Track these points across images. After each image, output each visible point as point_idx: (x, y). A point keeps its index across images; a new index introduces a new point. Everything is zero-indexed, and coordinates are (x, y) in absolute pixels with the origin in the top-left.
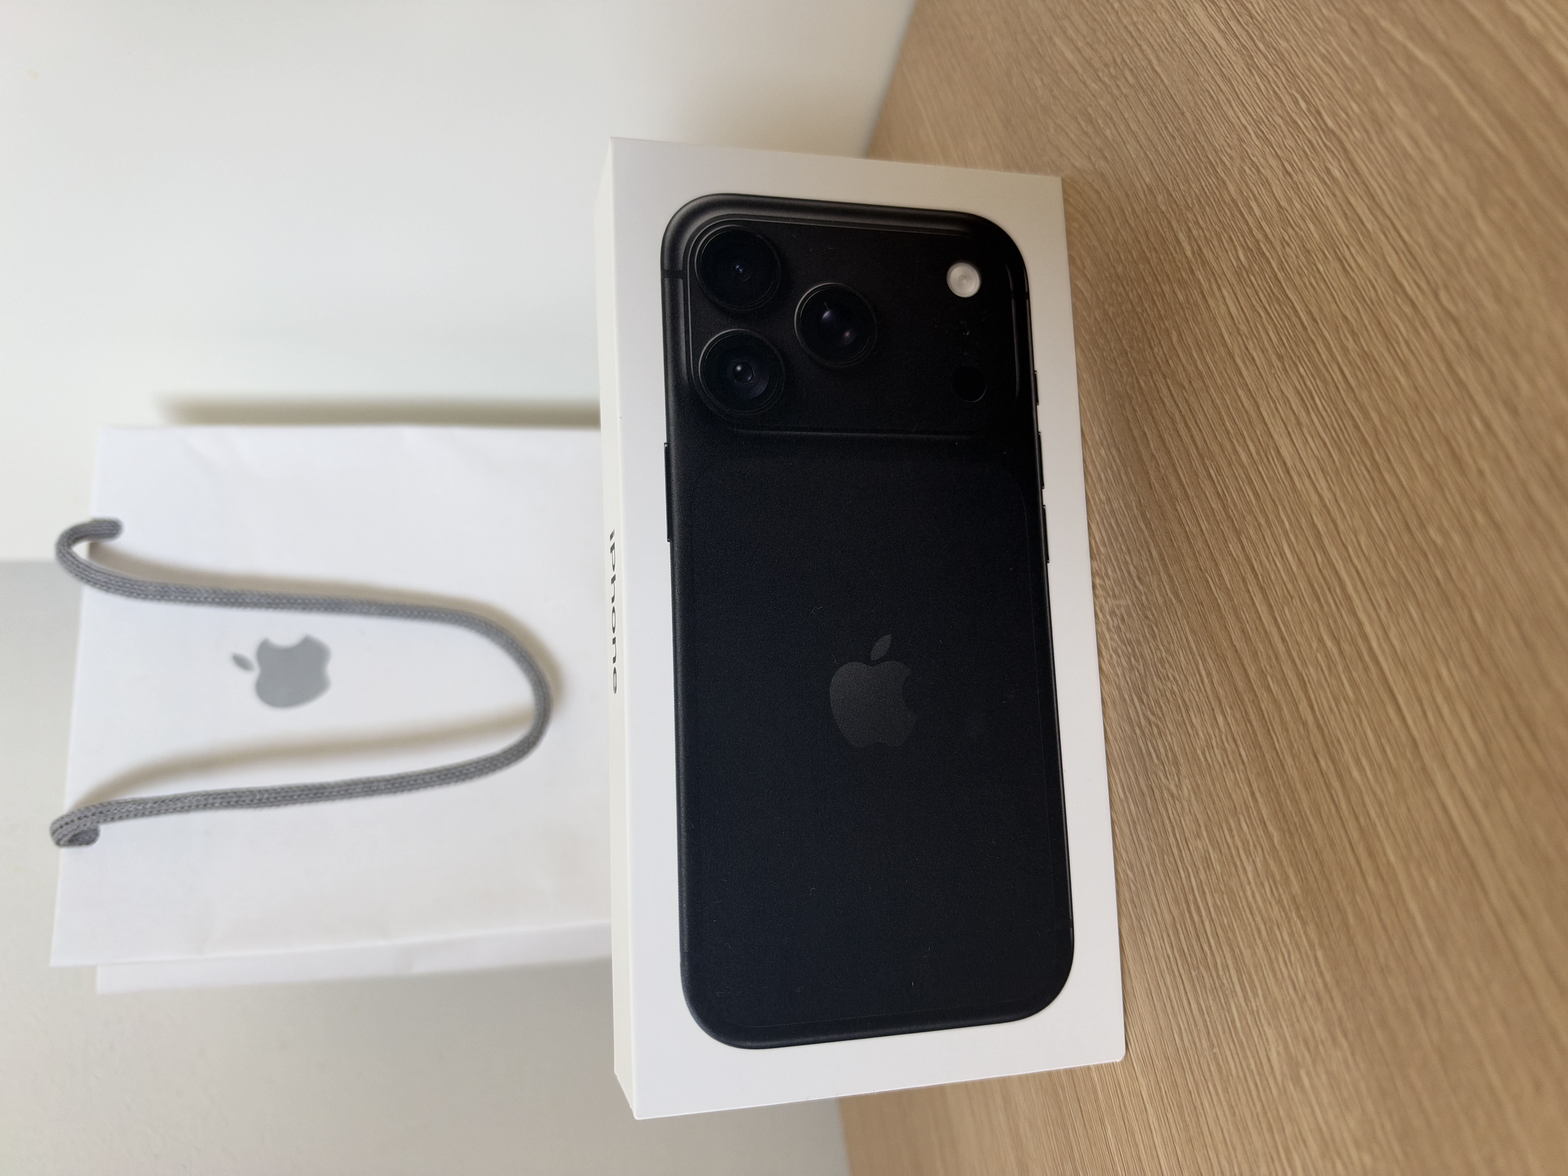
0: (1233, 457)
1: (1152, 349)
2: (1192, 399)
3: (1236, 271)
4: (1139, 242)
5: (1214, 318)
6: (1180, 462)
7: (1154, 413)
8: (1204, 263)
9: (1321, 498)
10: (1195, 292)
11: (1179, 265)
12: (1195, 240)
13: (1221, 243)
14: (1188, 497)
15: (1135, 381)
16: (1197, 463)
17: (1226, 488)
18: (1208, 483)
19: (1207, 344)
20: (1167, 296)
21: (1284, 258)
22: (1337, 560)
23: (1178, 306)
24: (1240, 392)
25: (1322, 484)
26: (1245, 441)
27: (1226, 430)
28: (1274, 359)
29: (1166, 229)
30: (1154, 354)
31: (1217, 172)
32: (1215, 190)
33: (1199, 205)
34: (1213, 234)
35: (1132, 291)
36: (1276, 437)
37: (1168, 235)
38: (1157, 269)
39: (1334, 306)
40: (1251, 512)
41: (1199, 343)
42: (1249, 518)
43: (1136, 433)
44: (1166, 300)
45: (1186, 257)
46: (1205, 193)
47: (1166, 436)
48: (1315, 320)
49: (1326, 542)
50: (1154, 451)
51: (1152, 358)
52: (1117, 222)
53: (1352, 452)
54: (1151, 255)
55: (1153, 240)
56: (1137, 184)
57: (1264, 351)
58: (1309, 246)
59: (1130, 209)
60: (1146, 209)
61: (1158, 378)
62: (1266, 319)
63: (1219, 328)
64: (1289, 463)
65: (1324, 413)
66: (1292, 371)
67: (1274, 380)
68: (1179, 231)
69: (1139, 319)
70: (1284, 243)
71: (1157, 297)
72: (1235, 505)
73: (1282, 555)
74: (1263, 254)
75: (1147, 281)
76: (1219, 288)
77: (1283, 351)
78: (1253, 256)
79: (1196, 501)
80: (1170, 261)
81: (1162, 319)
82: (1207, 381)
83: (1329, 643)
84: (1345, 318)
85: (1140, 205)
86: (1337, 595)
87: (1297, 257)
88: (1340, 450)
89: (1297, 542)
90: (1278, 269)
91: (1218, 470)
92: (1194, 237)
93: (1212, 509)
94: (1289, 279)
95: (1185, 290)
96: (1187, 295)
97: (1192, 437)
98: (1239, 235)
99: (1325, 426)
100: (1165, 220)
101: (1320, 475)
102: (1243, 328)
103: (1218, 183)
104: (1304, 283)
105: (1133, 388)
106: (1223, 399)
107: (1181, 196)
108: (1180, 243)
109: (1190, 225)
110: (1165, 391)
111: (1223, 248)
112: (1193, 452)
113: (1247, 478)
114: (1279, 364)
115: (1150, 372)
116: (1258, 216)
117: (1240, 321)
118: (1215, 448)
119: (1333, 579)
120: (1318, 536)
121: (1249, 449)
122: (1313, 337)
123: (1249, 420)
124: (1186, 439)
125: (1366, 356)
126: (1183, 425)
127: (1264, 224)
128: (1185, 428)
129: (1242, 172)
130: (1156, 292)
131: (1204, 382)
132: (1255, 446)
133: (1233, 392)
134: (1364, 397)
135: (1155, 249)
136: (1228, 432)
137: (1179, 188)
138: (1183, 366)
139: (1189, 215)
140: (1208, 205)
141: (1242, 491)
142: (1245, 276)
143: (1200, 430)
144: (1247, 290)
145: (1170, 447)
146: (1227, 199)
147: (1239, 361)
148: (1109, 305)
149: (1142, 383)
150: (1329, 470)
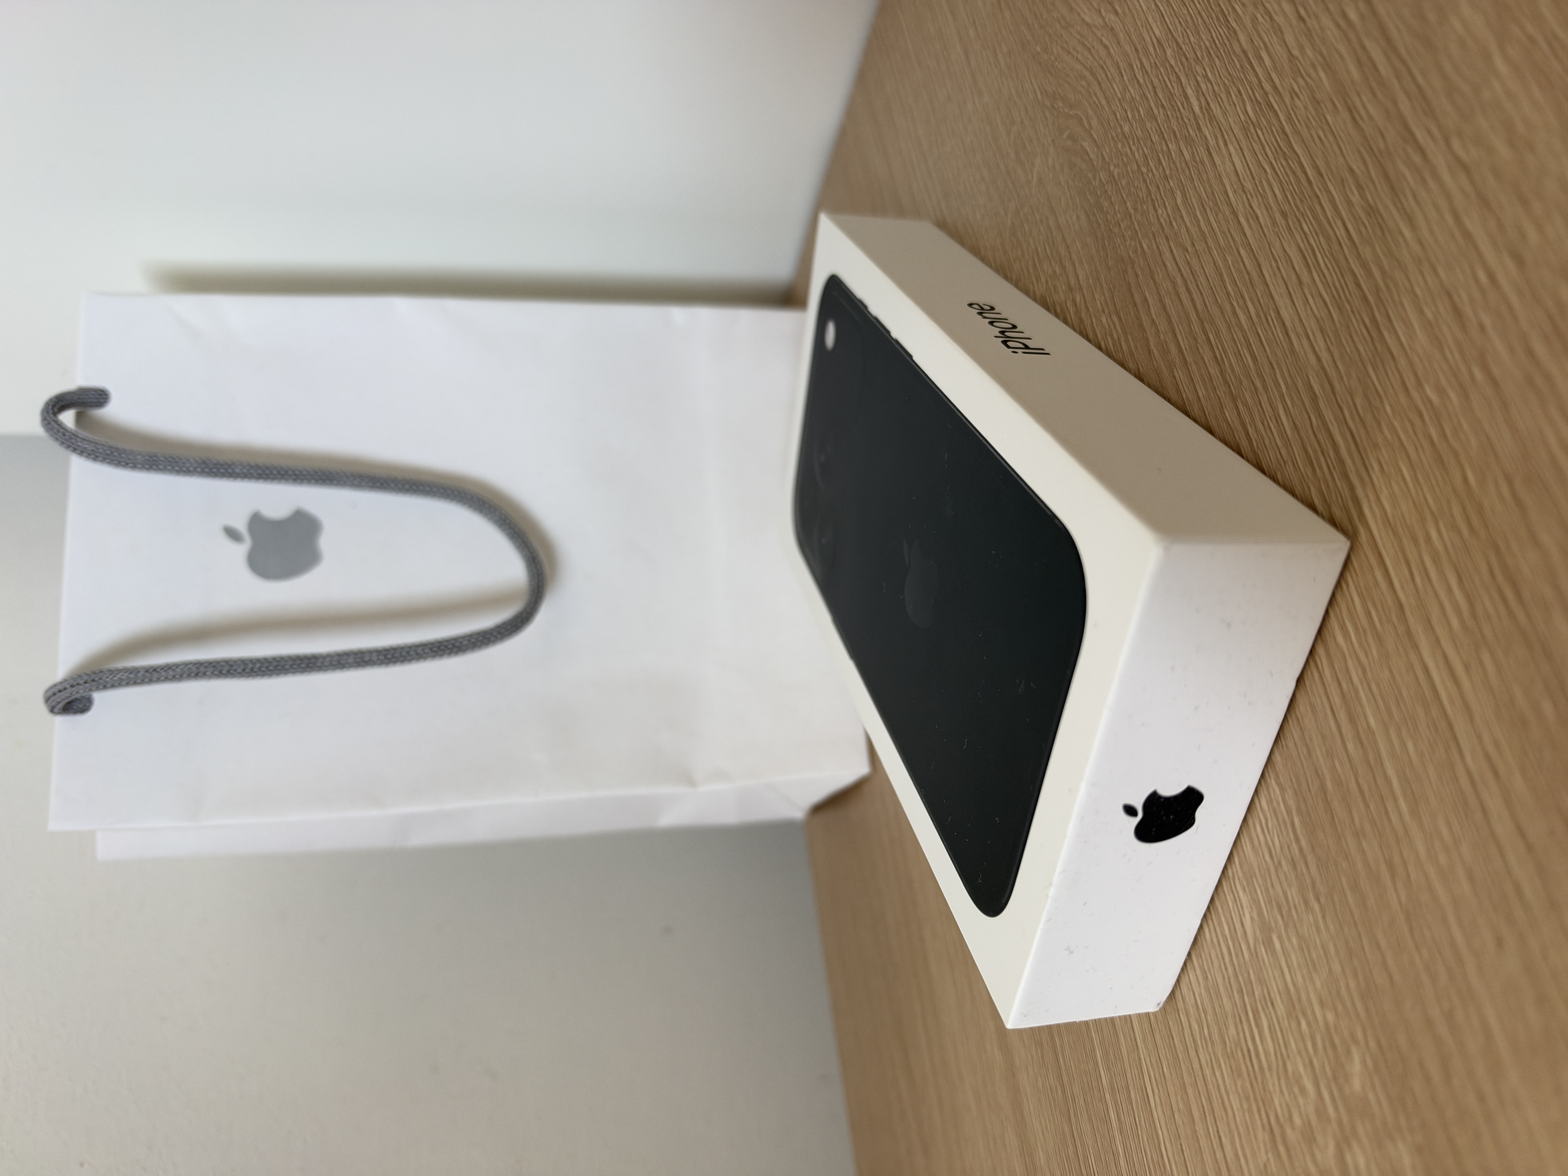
0: (1233, 320)
1: (1156, 211)
2: (1194, 262)
3: (1244, 126)
4: (1147, 99)
5: (1220, 176)
6: (1180, 326)
7: (1156, 277)
8: (1212, 118)
9: (1319, 359)
10: (1202, 149)
11: (1186, 121)
12: (1204, 95)
13: (1229, 96)
14: (1186, 362)
15: (1138, 245)
16: (1197, 328)
17: (1224, 352)
18: (1206, 348)
19: (1211, 203)
20: (1173, 154)
21: (1293, 110)
22: (1332, 424)
23: (1183, 164)
24: (1242, 252)
25: (1320, 345)
26: (1245, 303)
27: (1227, 292)
28: (1278, 217)
29: (1175, 85)
30: (1157, 215)
31: (1228, 21)
32: (1226, 41)
33: (1209, 58)
34: (1221, 87)
35: (1138, 151)
36: (1276, 297)
37: (1176, 90)
38: (1164, 126)
39: (1341, 159)
40: (1248, 376)
41: (1204, 202)
42: (1245, 382)
43: (1137, 298)
44: (1172, 158)
45: (1194, 113)
46: (1216, 45)
47: (1167, 301)
48: (1321, 174)
49: (1322, 404)
50: (1154, 317)
51: (1156, 221)
52: (1125, 78)
53: (1352, 311)
54: (1159, 112)
55: (1161, 96)
56: (1147, 38)
57: (1268, 208)
58: (1318, 97)
59: (1139, 64)
60: (1155, 63)
61: (1161, 241)
62: (1272, 176)
63: (1224, 186)
64: (1288, 324)
65: (1325, 271)
66: (1296, 229)
67: (1278, 239)
68: (1187, 85)
69: (1145, 181)
70: (1293, 94)
71: (1163, 156)
72: (1233, 370)
73: (1277, 418)
74: (1271, 107)
75: (1154, 139)
76: (1226, 144)
77: (1286, 208)
78: (1261, 109)
79: (1194, 367)
80: (1177, 117)
81: (1167, 179)
82: (1210, 241)
84: (1351, 170)
85: (1149, 59)
86: (1330, 458)
87: (1305, 108)
88: (1340, 309)
89: (1293, 405)
90: (1286, 122)
91: (1218, 335)
92: (1202, 92)
93: (1210, 374)
94: (1297, 132)
95: (1192, 148)
96: (1193, 153)
97: (1192, 300)
98: (1248, 87)
99: (1326, 284)
100: (1174, 74)
101: (1319, 336)
102: (1249, 186)
103: (1230, 34)
104: (1312, 136)
105: (1135, 251)
106: (1225, 259)
107: (1191, 48)
108: (1188, 98)
109: (1199, 79)
110: (1168, 254)
111: (1231, 102)
112: (1193, 317)
113: (1245, 341)
114: (1283, 222)
115: (1154, 235)
116: (1268, 67)
117: (1246, 177)
118: (1215, 311)
119: (1327, 442)
120: (1314, 398)
121: (1248, 311)
123: (1251, 282)
124: (1186, 303)
125: (1371, 210)
126: (1184, 289)
127: (1274, 76)
128: (1186, 293)
129: (1254, 20)
130: (1162, 149)
131: (1206, 243)
132: (1255, 308)
133: (1235, 252)
134: (1367, 253)
135: (1163, 106)
136: (1228, 294)
137: (1190, 40)
138: (1186, 227)
139: (1199, 69)
140: (1218, 57)
141: (1241, 355)
142: (1253, 130)
143: (1201, 294)
144: (1254, 144)
145: (1170, 312)
146: (1237, 49)
147: (1243, 220)
148: (1114, 165)
149: (1145, 247)
150: (1329, 332)
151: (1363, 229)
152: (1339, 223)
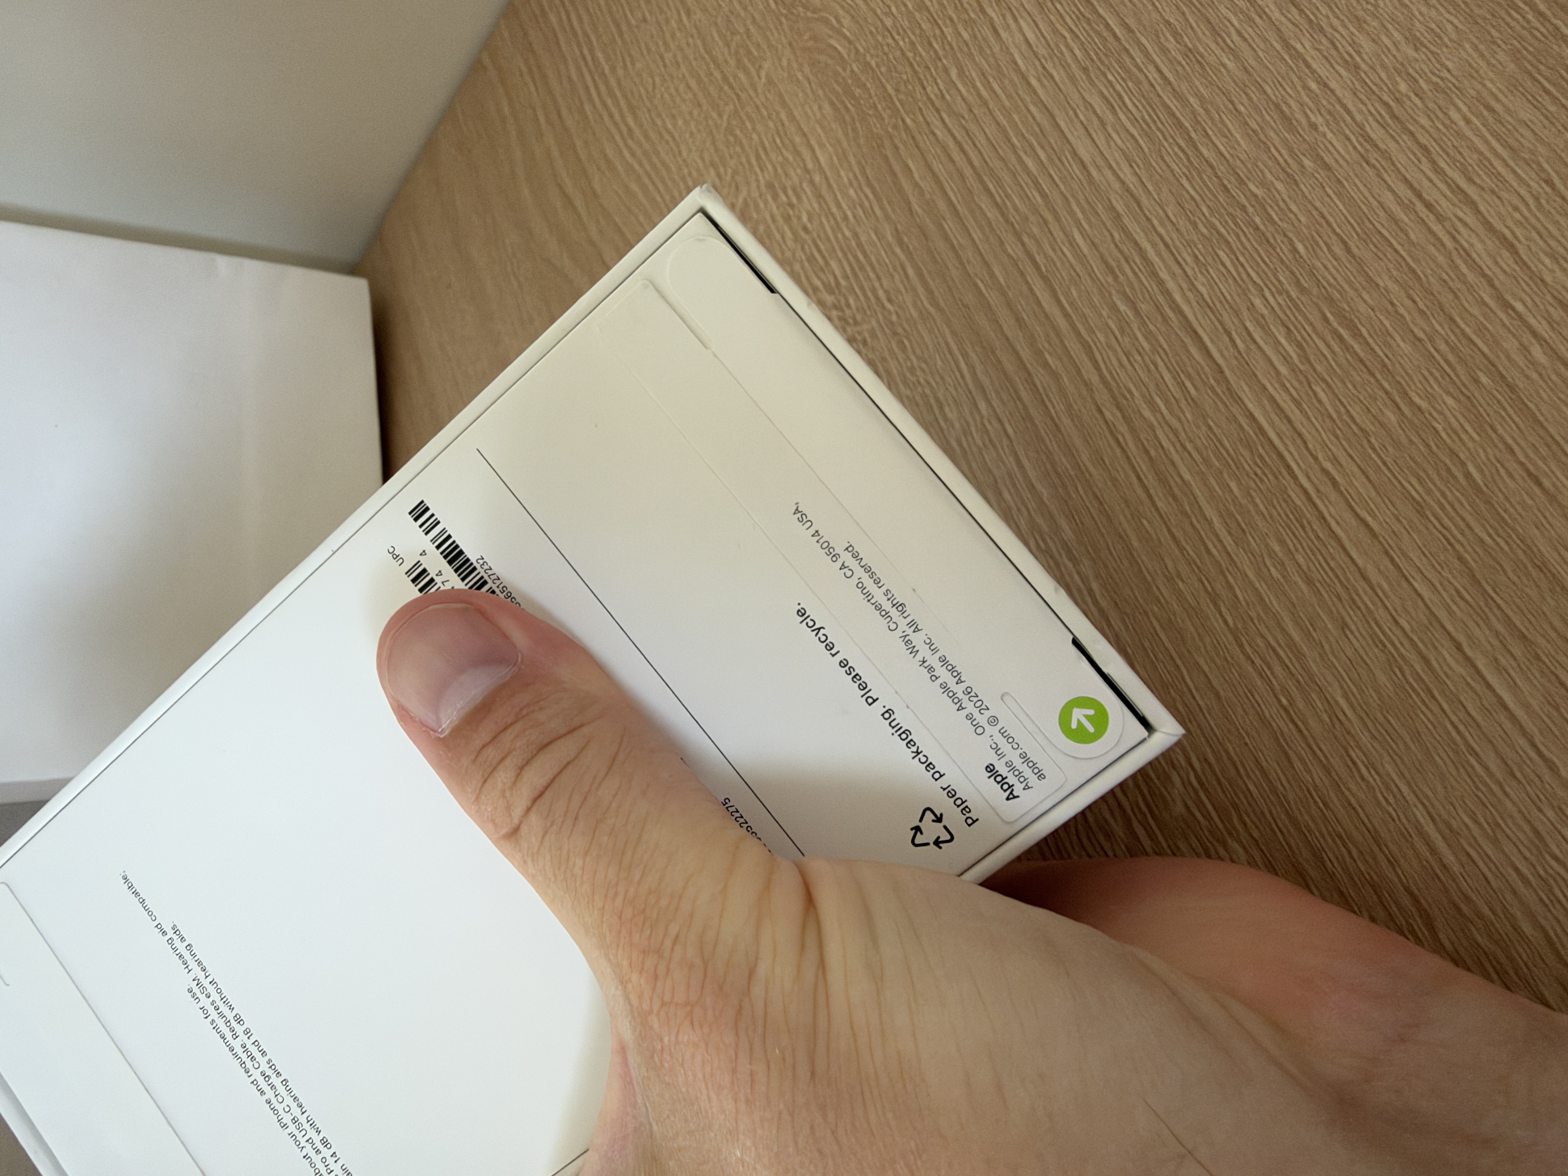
0: (1019, 168)
1: (924, 88)
2: (972, 126)
5: (1006, 47)
7: (922, 145)
9: (1123, 182)
10: (985, 28)
14: (958, 214)
15: (900, 122)
16: (972, 181)
17: (1007, 198)
18: (985, 198)
19: (994, 72)
20: (948, 36)
22: (1138, 234)
23: (961, 43)
24: (1032, 108)
25: (1125, 171)
28: (1077, 71)
30: (926, 93)
35: (903, 39)
39: (1155, 15)
40: (1036, 212)
41: (985, 74)
42: (1032, 218)
43: (897, 168)
44: (947, 40)
47: (935, 165)
48: (1130, 30)
49: (1126, 220)
50: (918, 181)
51: (924, 97)
53: (1164, 136)
57: (1065, 67)
61: (929, 114)
62: (1072, 39)
63: (1012, 55)
64: (1088, 161)
65: (1133, 110)
66: (1098, 79)
67: (1075, 90)
69: (911, 65)
71: (936, 39)
72: (1016, 209)
73: (1072, 243)
75: (923, 27)
76: (1015, 20)
79: (969, 217)
81: (940, 59)
83: (1122, 307)
84: (1168, 23)
86: (1135, 263)
88: (1151, 138)
89: (1091, 227)
91: (999, 182)
93: (988, 219)
95: (973, 29)
96: (973, 32)
99: (1134, 120)
101: (1124, 165)
102: (1042, 51)
105: (895, 127)
106: (1011, 118)
110: (938, 123)
112: (968, 172)
113: (1033, 182)
114: (1084, 76)
115: (920, 110)
117: (1039, 45)
118: (995, 164)
119: (1132, 250)
121: (1038, 157)
122: (1127, 46)
123: (1042, 131)
125: (1188, 52)
126: (958, 151)
130: (935, 35)
131: (987, 108)
132: (1047, 153)
133: (1024, 111)
134: (1184, 88)
136: (1013, 147)
138: (962, 97)
141: (1027, 195)
143: (979, 151)
144: (1052, 18)
147: (1034, 82)
148: (872, 56)
149: (908, 121)
150: (1137, 159)
151: (1179, 69)
152: (1151, 68)
